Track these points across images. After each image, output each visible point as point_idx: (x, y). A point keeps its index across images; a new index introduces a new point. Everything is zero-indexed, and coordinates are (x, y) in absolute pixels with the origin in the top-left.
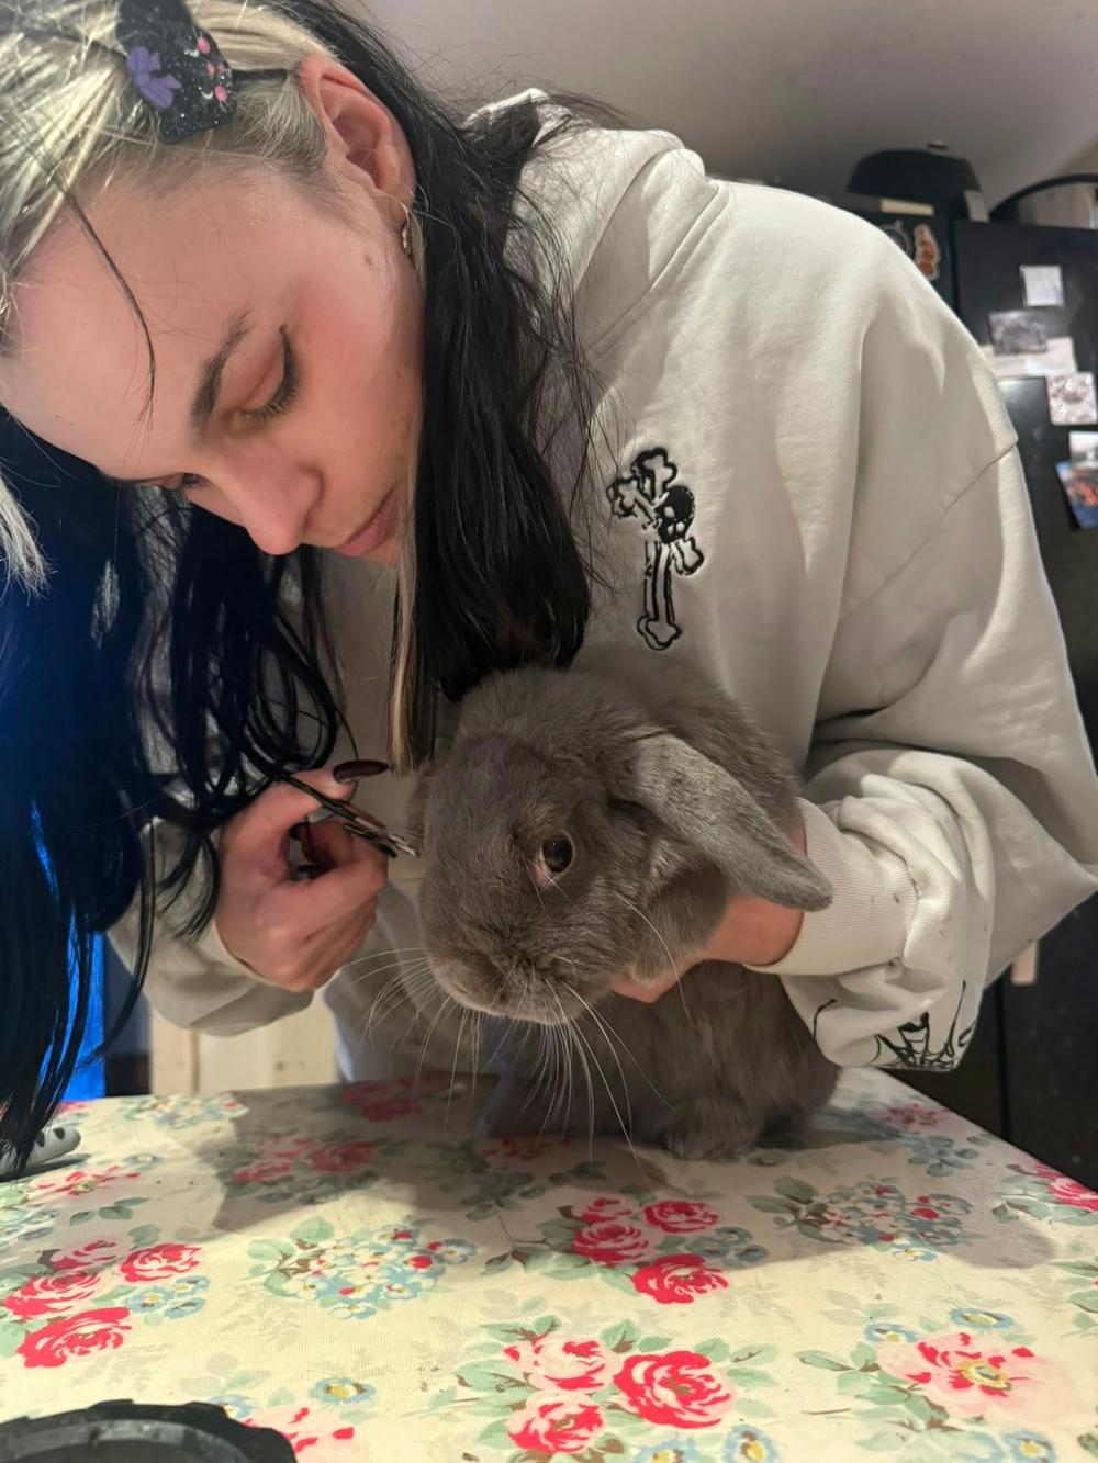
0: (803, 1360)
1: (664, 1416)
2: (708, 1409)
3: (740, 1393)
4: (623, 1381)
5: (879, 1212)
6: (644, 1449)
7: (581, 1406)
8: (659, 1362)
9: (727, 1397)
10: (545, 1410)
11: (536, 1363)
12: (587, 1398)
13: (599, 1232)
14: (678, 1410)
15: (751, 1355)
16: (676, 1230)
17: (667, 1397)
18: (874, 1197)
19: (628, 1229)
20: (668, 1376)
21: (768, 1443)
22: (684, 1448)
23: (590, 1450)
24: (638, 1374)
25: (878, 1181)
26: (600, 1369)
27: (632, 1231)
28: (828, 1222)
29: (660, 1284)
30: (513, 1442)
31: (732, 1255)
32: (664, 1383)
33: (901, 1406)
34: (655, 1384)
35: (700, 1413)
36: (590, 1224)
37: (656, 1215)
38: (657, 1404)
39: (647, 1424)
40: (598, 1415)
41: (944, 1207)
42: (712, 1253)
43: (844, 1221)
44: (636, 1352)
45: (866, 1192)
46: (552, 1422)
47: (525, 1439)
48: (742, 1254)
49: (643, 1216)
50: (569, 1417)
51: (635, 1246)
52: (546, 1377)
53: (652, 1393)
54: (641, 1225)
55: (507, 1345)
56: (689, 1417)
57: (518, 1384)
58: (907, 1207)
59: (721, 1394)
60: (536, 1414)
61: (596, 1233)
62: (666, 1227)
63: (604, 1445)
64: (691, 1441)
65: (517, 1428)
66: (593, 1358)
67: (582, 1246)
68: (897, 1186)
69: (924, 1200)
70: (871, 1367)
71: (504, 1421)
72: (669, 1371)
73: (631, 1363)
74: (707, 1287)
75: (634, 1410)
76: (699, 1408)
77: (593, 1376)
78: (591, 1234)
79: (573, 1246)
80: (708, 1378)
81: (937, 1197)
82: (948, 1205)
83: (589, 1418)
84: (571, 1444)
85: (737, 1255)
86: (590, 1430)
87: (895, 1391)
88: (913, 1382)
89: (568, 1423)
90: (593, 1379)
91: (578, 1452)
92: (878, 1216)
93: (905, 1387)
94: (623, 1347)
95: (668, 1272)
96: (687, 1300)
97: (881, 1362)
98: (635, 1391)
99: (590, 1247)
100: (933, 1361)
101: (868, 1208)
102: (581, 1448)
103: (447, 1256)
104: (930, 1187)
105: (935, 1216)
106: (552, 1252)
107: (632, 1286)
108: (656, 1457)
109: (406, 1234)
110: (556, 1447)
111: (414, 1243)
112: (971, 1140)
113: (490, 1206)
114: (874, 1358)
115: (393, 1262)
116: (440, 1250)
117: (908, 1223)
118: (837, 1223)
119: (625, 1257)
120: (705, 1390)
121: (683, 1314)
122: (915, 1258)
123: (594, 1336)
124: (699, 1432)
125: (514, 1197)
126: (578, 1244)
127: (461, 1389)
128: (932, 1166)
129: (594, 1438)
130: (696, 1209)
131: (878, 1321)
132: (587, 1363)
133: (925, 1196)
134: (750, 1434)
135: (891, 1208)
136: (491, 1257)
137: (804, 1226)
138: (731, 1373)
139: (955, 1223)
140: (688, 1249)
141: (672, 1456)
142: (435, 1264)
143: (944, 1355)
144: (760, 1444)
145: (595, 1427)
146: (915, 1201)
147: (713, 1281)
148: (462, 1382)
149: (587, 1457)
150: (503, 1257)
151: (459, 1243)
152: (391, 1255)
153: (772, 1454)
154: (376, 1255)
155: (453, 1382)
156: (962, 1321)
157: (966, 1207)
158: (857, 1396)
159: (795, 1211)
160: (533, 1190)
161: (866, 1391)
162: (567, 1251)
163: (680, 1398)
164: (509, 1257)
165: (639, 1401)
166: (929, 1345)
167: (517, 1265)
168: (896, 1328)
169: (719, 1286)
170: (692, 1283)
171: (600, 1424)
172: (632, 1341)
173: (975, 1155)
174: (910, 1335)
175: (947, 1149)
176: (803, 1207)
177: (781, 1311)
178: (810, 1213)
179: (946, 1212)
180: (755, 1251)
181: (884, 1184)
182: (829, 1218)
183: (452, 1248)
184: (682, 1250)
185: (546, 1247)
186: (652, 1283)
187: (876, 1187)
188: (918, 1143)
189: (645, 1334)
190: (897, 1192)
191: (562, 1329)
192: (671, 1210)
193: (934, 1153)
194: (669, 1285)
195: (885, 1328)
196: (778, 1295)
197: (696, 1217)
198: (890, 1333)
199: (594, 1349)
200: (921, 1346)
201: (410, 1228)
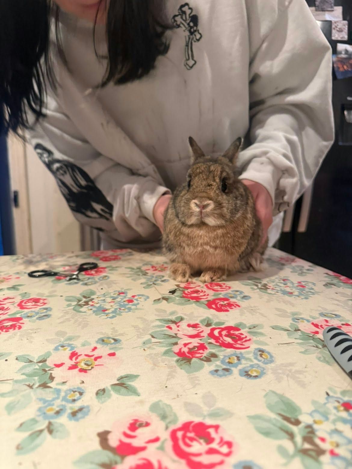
0: (273, 328)
1: (229, 346)
2: (244, 343)
3: (254, 338)
4: (211, 335)
5: (285, 286)
6: (225, 356)
7: (199, 343)
8: (223, 329)
9: (250, 340)
10: (185, 345)
11: (178, 330)
12: (199, 341)
13: (191, 291)
14: (234, 344)
15: (254, 327)
16: (218, 291)
17: (229, 340)
18: (282, 282)
19: (201, 291)
20: (227, 333)
21: (269, 353)
22: (239, 355)
23: (205, 356)
24: (216, 333)
25: (282, 277)
26: (202, 331)
27: (202, 291)
28: (269, 289)
29: (216, 306)
30: (176, 355)
31: (239, 298)
32: (226, 336)
33: (312, 341)
34: (223, 336)
35: (242, 345)
36: (187, 289)
37: (210, 287)
38: (226, 342)
39: (223, 348)
40: (205, 346)
42: (231, 297)
43: (274, 288)
44: (213, 326)
45: (279, 280)
46: (189, 348)
47: (180, 354)
48: (242, 298)
49: (205, 287)
50: (195, 347)
51: (205, 295)
52: (183, 334)
53: (223, 339)
54: (205, 289)
55: (167, 325)
56: (238, 346)
57: (173, 337)
58: (294, 284)
59: (248, 339)
60: (183, 346)
62: (213, 290)
63: (210, 355)
64: (241, 353)
65: (177, 351)
66: (198, 329)
67: (186, 295)
68: (289, 278)
69: (299, 282)
70: (297, 330)
71: (172, 348)
73: (213, 330)
74: (233, 307)
75: (217, 344)
76: (241, 343)
78: (188, 292)
79: (183, 296)
80: (242, 334)
81: (304, 282)
82: (308, 284)
83: (202, 347)
84: (198, 355)
85: (241, 298)
86: (204, 351)
87: (308, 337)
88: (314, 334)
89: (195, 349)
90: (200, 335)
91: (201, 358)
93: (311, 335)
94: (208, 325)
95: (218, 303)
96: (227, 311)
97: (300, 328)
98: (216, 339)
99: (189, 296)
100: (318, 328)
101: (282, 285)
102: (202, 356)
103: (139, 299)
104: (301, 279)
105: (305, 287)
106: (176, 297)
107: (207, 307)
108: (230, 358)
109: (123, 293)
110: (192, 356)
111: (126, 296)
112: (310, 266)
113: (151, 285)
114: (298, 327)
115: (120, 301)
116: (136, 298)
117: (296, 289)
118: (273, 289)
119: (202, 299)
120: (242, 337)
121: (227, 315)
122: (302, 299)
123: (197, 322)
124: (243, 351)
125: (159, 282)
126: (184, 295)
127: (153, 339)
128: (299, 273)
129: (206, 353)
130: (223, 285)
131: (295, 317)
132: (196, 330)
133: (299, 281)
134: (262, 351)
135: (289, 284)
136: (155, 299)
137: (261, 290)
138: (249, 332)
139: (312, 289)
140: (223, 296)
141: (236, 358)
142: (135, 302)
143: (321, 326)
144: (267, 354)
145: (205, 350)
146: (297, 283)
147: (235, 305)
148: (153, 337)
149: (205, 359)
150: (159, 299)
151: (143, 295)
152: (118, 300)
153: (272, 357)
154: (113, 299)
155: (150, 337)
156: (324, 316)
157: (314, 284)
158: (296, 339)
159: (257, 286)
160: (165, 280)
161: (298, 337)
162: (181, 297)
163: (233, 340)
164: (161, 299)
165: (219, 341)
166: (315, 323)
167: (164, 302)
168: (302, 318)
169: (237, 307)
170: (228, 306)
171: (206, 349)
172: (211, 323)
173: (312, 270)
174: (308, 321)
175: (303, 269)
176: (259, 284)
177: (261, 314)
178: (262, 286)
179: (308, 286)
180: (247, 297)
181: (285, 278)
182: (269, 287)
183: (140, 297)
184: (221, 296)
185: (174, 296)
186: (213, 306)
187: (282, 279)
188: (292, 267)
189: (215, 321)
190: (290, 280)
191: (185, 320)
192: (214, 285)
193: (299, 270)
194: (219, 306)
195: (298, 318)
196: (258, 309)
197: (223, 287)
198: (301, 320)
199: (198, 326)
200: (313, 323)
201: (124, 291)
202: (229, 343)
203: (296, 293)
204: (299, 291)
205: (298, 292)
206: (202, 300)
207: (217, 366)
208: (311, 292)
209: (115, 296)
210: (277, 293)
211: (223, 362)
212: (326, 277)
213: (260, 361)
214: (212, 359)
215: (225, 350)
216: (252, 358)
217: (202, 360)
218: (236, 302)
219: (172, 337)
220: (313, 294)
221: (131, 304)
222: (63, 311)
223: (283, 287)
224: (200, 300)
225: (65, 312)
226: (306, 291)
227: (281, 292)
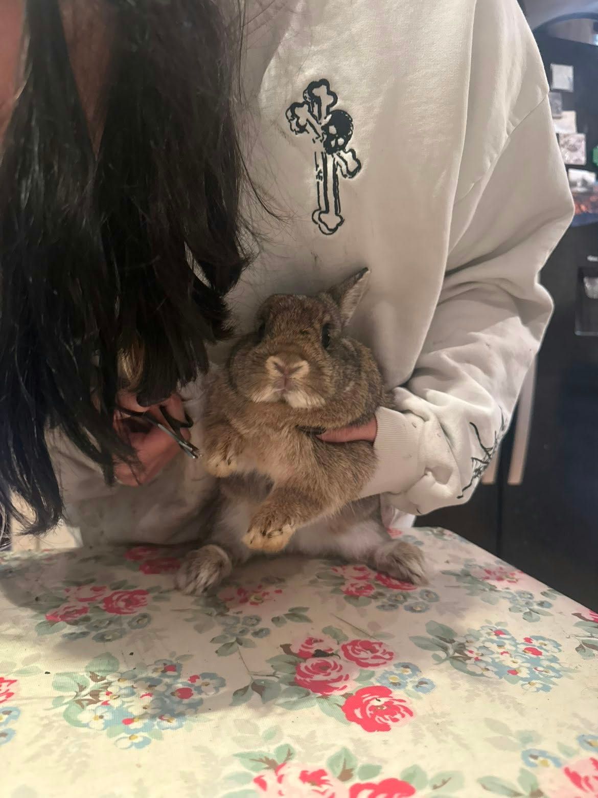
0: (485, 787)
5: (501, 650)
8: (377, 790)
11: (280, 792)
13: (313, 666)
15: (444, 783)
16: (367, 665)
18: (495, 638)
19: (332, 664)
25: (494, 625)
27: (335, 667)
28: (470, 658)
29: (363, 712)
31: (410, 687)
36: (305, 659)
37: (350, 652)
41: (544, 647)
42: (395, 684)
43: (480, 658)
44: (356, 780)
45: (489, 634)
48: (417, 686)
49: (342, 653)
51: (340, 679)
54: (341, 660)
55: (255, 775)
58: (519, 646)
61: (309, 667)
62: (359, 663)
66: (325, 787)
67: (302, 679)
68: (507, 628)
69: (528, 640)
70: (536, 793)
73: (356, 791)
74: (398, 716)
78: (306, 668)
79: (296, 678)
81: (537, 638)
82: (545, 645)
85: (413, 687)
92: (502, 654)
94: (346, 775)
95: (368, 702)
96: (386, 728)
97: (543, 788)
99: (308, 680)
100: (580, 786)
101: (494, 647)
103: (203, 688)
104: (529, 630)
105: (540, 654)
106: (281, 684)
107: (343, 714)
109: (173, 668)
111: (179, 675)
112: (544, 594)
113: (232, 644)
114: (537, 784)
115: (163, 694)
116: (198, 683)
117: (524, 660)
118: (477, 659)
119: (333, 689)
121: (385, 742)
122: (538, 690)
123: (322, 765)
125: (248, 636)
126: (299, 678)
128: (525, 613)
130: (377, 647)
131: (529, 747)
132: (322, 792)
133: (528, 636)
135: (508, 647)
136: (237, 688)
137: (455, 662)
139: (554, 659)
140: (378, 681)
142: (195, 696)
143: (587, 779)
146: (523, 641)
147: (402, 710)
150: (245, 689)
151: (212, 676)
152: (162, 688)
154: (150, 686)
156: (588, 746)
157: (557, 645)
159: (445, 649)
160: (261, 630)
162: (291, 684)
164: (250, 689)
166: (572, 770)
167: (256, 696)
168: (543, 753)
169: (407, 715)
170: (387, 712)
172: (352, 770)
173: (550, 605)
174: (557, 762)
175: (531, 601)
176: (449, 645)
177: (457, 738)
178: (456, 651)
179: (547, 651)
180: (426, 683)
181: (499, 628)
182: (469, 655)
183: (207, 680)
184: (374, 682)
185: (276, 680)
186: (358, 712)
187: (494, 629)
188: (510, 596)
189: (361, 761)
190: (509, 634)
191: (297, 757)
192: (360, 648)
193: (524, 603)
194: (370, 714)
195: (535, 754)
196: (451, 723)
197: (378, 654)
198: (541, 759)
199: (324, 778)
200: (567, 771)
201: (175, 662)
203: (524, 673)
204: (528, 665)
205: (528, 668)
206: (335, 693)
208: (553, 669)
209: (155, 675)
210: (485, 673)
212: (577, 625)
218: (404, 701)
220: (559, 674)
221: (186, 701)
222: (42, 719)
223: (498, 653)
224: (329, 693)
225: (46, 721)
226: (544, 667)
227: (495, 670)
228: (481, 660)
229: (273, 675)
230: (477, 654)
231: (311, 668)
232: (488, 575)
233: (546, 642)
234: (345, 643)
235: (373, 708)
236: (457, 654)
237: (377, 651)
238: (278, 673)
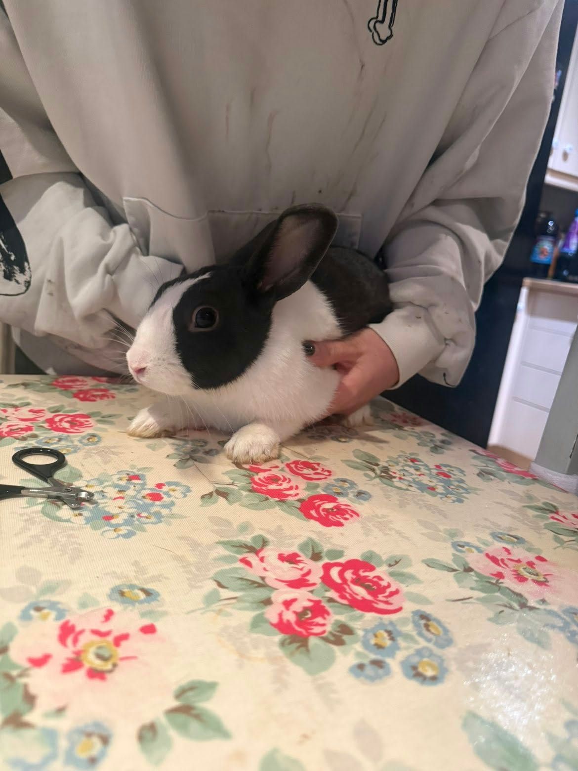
0: (428, 566)
1: (365, 606)
2: (390, 600)
3: (404, 588)
4: (327, 580)
5: (418, 473)
6: (366, 631)
7: (310, 600)
8: (346, 566)
9: (397, 592)
10: (288, 604)
11: (265, 569)
12: (310, 594)
13: (264, 478)
14: (373, 602)
15: (397, 562)
16: (311, 479)
17: (361, 592)
18: (411, 464)
19: (282, 478)
20: (354, 577)
21: (439, 622)
22: (390, 628)
23: (331, 633)
24: (334, 573)
25: (408, 455)
26: (309, 573)
27: (285, 479)
28: (395, 477)
29: (318, 512)
30: (276, 630)
31: (351, 496)
32: (354, 582)
33: (498, 594)
34: (349, 583)
35: (387, 603)
36: (257, 473)
37: (294, 469)
38: (359, 598)
39: (358, 612)
40: (324, 607)
41: (451, 472)
42: (339, 494)
43: (403, 477)
44: (326, 560)
45: (405, 461)
46: (295, 613)
47: (282, 626)
48: (357, 496)
49: (287, 469)
50: (306, 609)
51: (291, 488)
52: (276, 579)
53: (350, 589)
54: (288, 475)
55: (240, 557)
56: (382, 606)
57: (260, 586)
58: (432, 470)
59: (393, 589)
60: (283, 608)
61: (262, 478)
62: (304, 477)
63: (338, 629)
64: (391, 623)
65: (275, 620)
66: (301, 565)
67: (259, 487)
68: (419, 458)
69: (438, 467)
70: (468, 570)
71: (263, 614)
72: (353, 573)
73: (327, 568)
74: (347, 516)
75: (345, 602)
76: (385, 599)
77: (307, 578)
78: (260, 479)
79: (253, 487)
80: (380, 578)
81: (446, 466)
82: (452, 471)
83: (318, 609)
84: (317, 630)
85: (354, 496)
86: (325, 618)
87: (488, 585)
88: (497, 578)
89: (307, 614)
90: (308, 581)
91: (324, 635)
92: (420, 475)
93: (494, 581)
94: (316, 557)
95: (319, 506)
96: (340, 524)
97: (472, 566)
98: (339, 588)
99: (264, 488)
100: (499, 565)
101: (412, 470)
102: (324, 632)
103: (171, 493)
104: (438, 459)
105: (450, 476)
106: (242, 492)
107: (301, 514)
108: (376, 636)
109: (137, 477)
110: (307, 632)
111: (145, 484)
112: (443, 434)
113: (187, 460)
114: (467, 563)
115: (134, 497)
116: (165, 489)
117: (438, 481)
118: (401, 478)
119: (287, 496)
120: (382, 587)
121: (342, 534)
122: (454, 501)
123: (294, 549)
124: (394, 617)
125: (200, 454)
126: (255, 486)
127: (221, 590)
128: (432, 448)
129: (329, 624)
130: (316, 466)
131: (455, 539)
132: (299, 569)
133: (438, 464)
134: (424, 617)
135: (423, 470)
136: (202, 494)
137: (383, 479)
138: (392, 574)
139: (462, 481)
140: (324, 491)
141: (386, 635)
142: (166, 499)
143: (502, 560)
144: (435, 624)
145: (326, 616)
146: (434, 467)
147: (349, 512)
148: (220, 585)
149: (332, 638)
150: (211, 494)
151: (176, 484)
152: (131, 492)
153: (446, 631)
154: (120, 491)
155: (214, 585)
156: (499, 540)
157: (462, 472)
158: (472, 589)
159: (373, 470)
160: (211, 450)
161: (474, 585)
162: (251, 491)
163: (370, 593)
164: (215, 494)
165: (345, 595)
166: (491, 555)
167: (221, 500)
168: (468, 544)
169: (354, 516)
170: (338, 513)
171: (328, 613)
172: (320, 553)
173: (450, 443)
174: (478, 548)
175: (434, 439)
176: (375, 467)
177: (398, 532)
178: (382, 472)
179: (455, 475)
180: (364, 494)
181: (413, 457)
182: (394, 475)
183: (173, 487)
184: (320, 491)
185: (236, 488)
186: (313, 512)
187: (409, 458)
188: (416, 435)
189: (326, 547)
190: (422, 462)
191: (271, 544)
192: (302, 466)
193: (428, 440)
194: (325, 514)
195: (462, 544)
196: (391, 522)
197: (319, 471)
198: (466, 547)
199: (298, 559)
200: (487, 555)
201: (137, 473)
202: (364, 600)
203: (440, 489)
204: (442, 484)
205: (442, 486)
206: (290, 498)
207: (358, 654)
208: (462, 488)
209: (123, 483)
210: (410, 488)
211: (366, 644)
212: (474, 458)
213: (429, 640)
214: (345, 637)
215: (361, 617)
216: (414, 633)
217: (326, 640)
218: (349, 506)
219: (256, 585)
220: (467, 491)
221: (157, 503)
222: (21, 515)
223: (416, 474)
224: (285, 499)
225: (26, 517)
226: (454, 486)
227: (417, 486)
228: (403, 479)
229: (232, 484)
230: (400, 475)
231: (264, 480)
232: (395, 418)
233: (452, 469)
234: (288, 462)
235: (324, 510)
236: (383, 474)
237: (317, 469)
238: (236, 482)
